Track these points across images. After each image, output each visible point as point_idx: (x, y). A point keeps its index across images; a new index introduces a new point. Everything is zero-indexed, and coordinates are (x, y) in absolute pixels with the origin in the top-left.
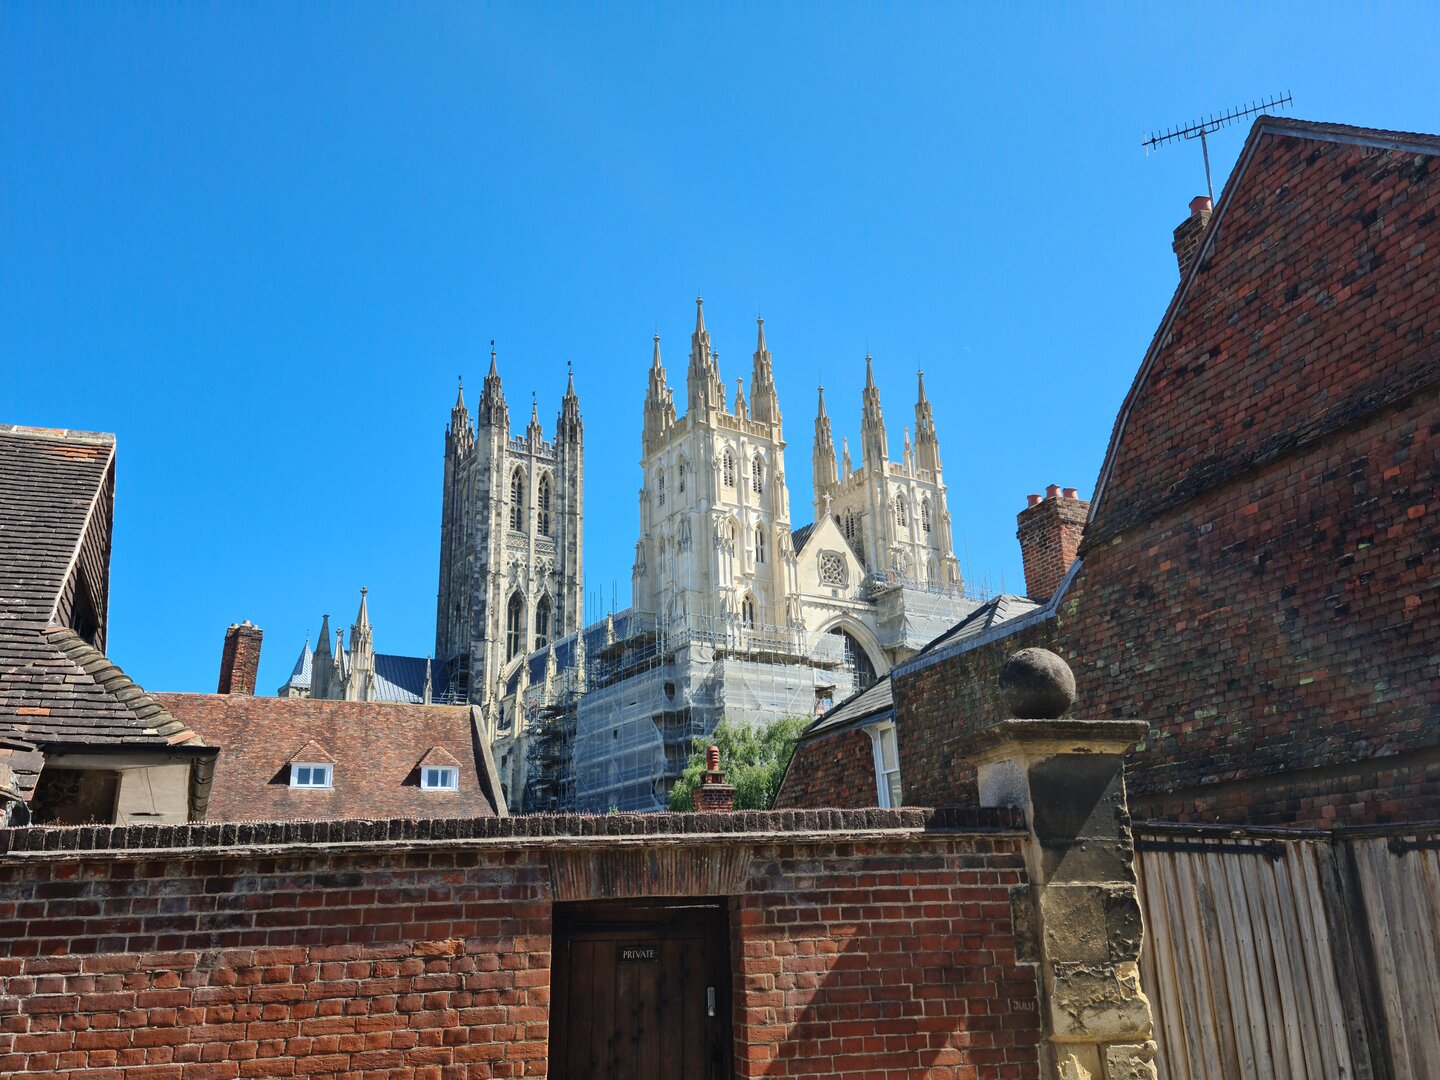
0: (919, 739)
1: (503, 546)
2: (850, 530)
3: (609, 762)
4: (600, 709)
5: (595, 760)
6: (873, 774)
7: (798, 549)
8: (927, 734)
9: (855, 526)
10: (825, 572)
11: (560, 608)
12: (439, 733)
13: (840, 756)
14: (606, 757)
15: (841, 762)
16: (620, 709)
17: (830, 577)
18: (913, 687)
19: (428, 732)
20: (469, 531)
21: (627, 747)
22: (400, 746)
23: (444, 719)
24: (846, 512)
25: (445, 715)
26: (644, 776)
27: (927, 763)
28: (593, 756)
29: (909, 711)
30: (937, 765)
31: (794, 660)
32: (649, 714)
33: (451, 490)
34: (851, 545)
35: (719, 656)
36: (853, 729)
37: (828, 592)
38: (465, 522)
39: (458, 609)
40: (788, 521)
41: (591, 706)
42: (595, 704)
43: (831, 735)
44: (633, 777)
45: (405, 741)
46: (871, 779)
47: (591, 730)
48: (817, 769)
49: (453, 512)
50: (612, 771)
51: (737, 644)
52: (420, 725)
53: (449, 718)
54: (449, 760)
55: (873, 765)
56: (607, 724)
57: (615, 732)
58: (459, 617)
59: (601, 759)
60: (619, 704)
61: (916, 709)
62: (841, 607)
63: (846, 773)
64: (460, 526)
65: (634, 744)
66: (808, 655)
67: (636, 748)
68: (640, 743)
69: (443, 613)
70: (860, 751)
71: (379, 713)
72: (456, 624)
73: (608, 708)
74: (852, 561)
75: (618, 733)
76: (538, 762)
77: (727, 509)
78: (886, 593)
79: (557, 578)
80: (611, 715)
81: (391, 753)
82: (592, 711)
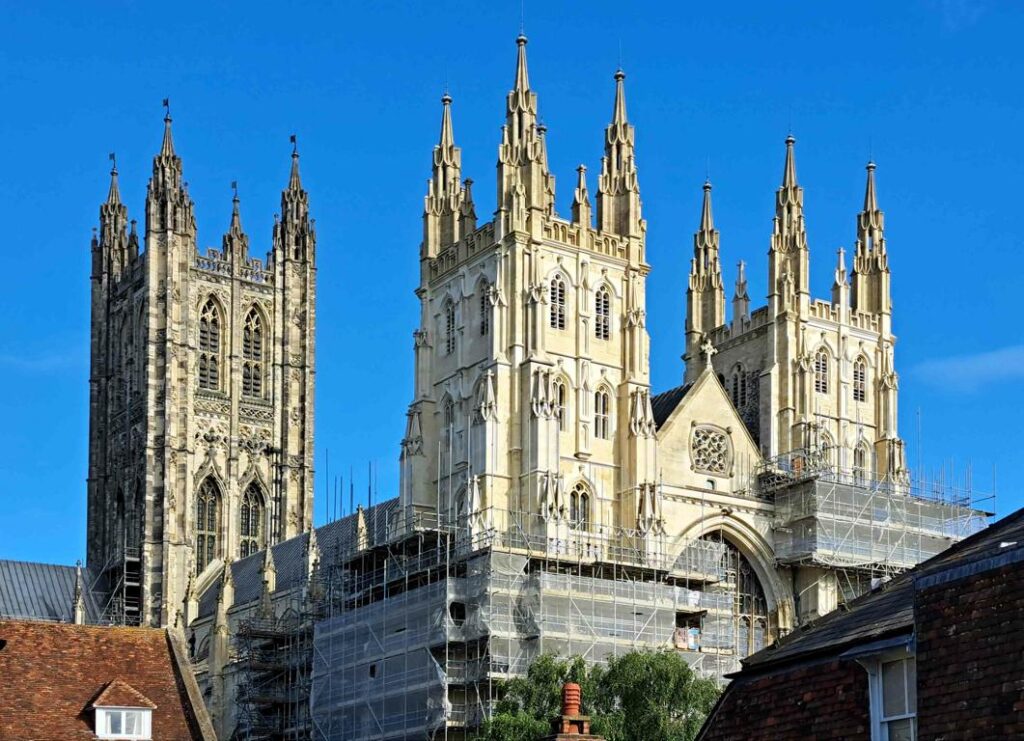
0: (955, 674)
1: (191, 410)
2: (740, 397)
3: (362, 707)
4: (349, 637)
5: (340, 705)
6: (867, 723)
7: (661, 418)
8: (973, 669)
9: (748, 391)
10: (699, 455)
11: (280, 500)
12: (118, 664)
13: (807, 697)
14: (358, 700)
15: (808, 706)
16: (380, 637)
17: (705, 462)
18: (953, 600)
19: (102, 663)
20: (135, 389)
21: (388, 688)
22: (61, 681)
23: (124, 645)
24: (735, 371)
25: (125, 640)
26: (414, 726)
27: (969, 708)
28: (338, 699)
29: (943, 636)
30: (986, 711)
31: (648, 575)
32: (427, 645)
33: (104, 328)
34: (741, 416)
35: (535, 565)
36: (834, 661)
37: (701, 480)
38: (126, 376)
39: (120, 498)
40: (646, 380)
41: (335, 632)
42: (341, 629)
43: (794, 669)
44: (400, 726)
45: (67, 674)
46: (860, 729)
47: (335, 665)
48: (767, 713)
49: (107, 359)
50: (366, 719)
51: (563, 550)
52: (88, 652)
53: (133, 645)
54: (137, 699)
55: (867, 711)
56: (360, 656)
57: (373, 669)
58: (122, 510)
59: (351, 702)
60: (378, 630)
61: (956, 633)
62: (720, 504)
63: (817, 720)
64: (120, 380)
65: (400, 684)
66: (668, 568)
67: (404, 690)
68: (410, 682)
69: (95, 503)
70: (844, 690)
71: (24, 636)
72: (116, 522)
73: (364, 635)
74: (741, 439)
75: (377, 669)
76: (252, 706)
77: (554, 359)
78: (790, 487)
79: (274, 457)
80: (366, 645)
81: (48, 689)
82: (337, 640)
